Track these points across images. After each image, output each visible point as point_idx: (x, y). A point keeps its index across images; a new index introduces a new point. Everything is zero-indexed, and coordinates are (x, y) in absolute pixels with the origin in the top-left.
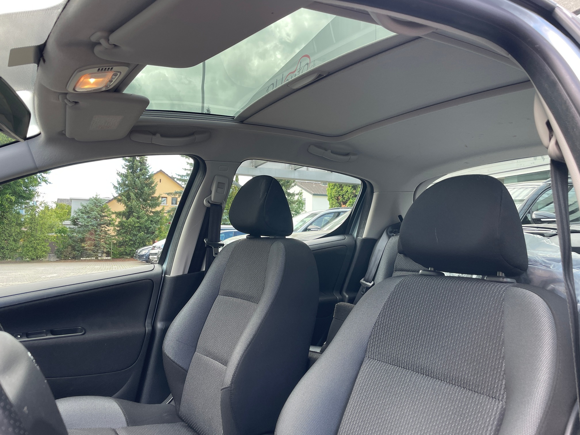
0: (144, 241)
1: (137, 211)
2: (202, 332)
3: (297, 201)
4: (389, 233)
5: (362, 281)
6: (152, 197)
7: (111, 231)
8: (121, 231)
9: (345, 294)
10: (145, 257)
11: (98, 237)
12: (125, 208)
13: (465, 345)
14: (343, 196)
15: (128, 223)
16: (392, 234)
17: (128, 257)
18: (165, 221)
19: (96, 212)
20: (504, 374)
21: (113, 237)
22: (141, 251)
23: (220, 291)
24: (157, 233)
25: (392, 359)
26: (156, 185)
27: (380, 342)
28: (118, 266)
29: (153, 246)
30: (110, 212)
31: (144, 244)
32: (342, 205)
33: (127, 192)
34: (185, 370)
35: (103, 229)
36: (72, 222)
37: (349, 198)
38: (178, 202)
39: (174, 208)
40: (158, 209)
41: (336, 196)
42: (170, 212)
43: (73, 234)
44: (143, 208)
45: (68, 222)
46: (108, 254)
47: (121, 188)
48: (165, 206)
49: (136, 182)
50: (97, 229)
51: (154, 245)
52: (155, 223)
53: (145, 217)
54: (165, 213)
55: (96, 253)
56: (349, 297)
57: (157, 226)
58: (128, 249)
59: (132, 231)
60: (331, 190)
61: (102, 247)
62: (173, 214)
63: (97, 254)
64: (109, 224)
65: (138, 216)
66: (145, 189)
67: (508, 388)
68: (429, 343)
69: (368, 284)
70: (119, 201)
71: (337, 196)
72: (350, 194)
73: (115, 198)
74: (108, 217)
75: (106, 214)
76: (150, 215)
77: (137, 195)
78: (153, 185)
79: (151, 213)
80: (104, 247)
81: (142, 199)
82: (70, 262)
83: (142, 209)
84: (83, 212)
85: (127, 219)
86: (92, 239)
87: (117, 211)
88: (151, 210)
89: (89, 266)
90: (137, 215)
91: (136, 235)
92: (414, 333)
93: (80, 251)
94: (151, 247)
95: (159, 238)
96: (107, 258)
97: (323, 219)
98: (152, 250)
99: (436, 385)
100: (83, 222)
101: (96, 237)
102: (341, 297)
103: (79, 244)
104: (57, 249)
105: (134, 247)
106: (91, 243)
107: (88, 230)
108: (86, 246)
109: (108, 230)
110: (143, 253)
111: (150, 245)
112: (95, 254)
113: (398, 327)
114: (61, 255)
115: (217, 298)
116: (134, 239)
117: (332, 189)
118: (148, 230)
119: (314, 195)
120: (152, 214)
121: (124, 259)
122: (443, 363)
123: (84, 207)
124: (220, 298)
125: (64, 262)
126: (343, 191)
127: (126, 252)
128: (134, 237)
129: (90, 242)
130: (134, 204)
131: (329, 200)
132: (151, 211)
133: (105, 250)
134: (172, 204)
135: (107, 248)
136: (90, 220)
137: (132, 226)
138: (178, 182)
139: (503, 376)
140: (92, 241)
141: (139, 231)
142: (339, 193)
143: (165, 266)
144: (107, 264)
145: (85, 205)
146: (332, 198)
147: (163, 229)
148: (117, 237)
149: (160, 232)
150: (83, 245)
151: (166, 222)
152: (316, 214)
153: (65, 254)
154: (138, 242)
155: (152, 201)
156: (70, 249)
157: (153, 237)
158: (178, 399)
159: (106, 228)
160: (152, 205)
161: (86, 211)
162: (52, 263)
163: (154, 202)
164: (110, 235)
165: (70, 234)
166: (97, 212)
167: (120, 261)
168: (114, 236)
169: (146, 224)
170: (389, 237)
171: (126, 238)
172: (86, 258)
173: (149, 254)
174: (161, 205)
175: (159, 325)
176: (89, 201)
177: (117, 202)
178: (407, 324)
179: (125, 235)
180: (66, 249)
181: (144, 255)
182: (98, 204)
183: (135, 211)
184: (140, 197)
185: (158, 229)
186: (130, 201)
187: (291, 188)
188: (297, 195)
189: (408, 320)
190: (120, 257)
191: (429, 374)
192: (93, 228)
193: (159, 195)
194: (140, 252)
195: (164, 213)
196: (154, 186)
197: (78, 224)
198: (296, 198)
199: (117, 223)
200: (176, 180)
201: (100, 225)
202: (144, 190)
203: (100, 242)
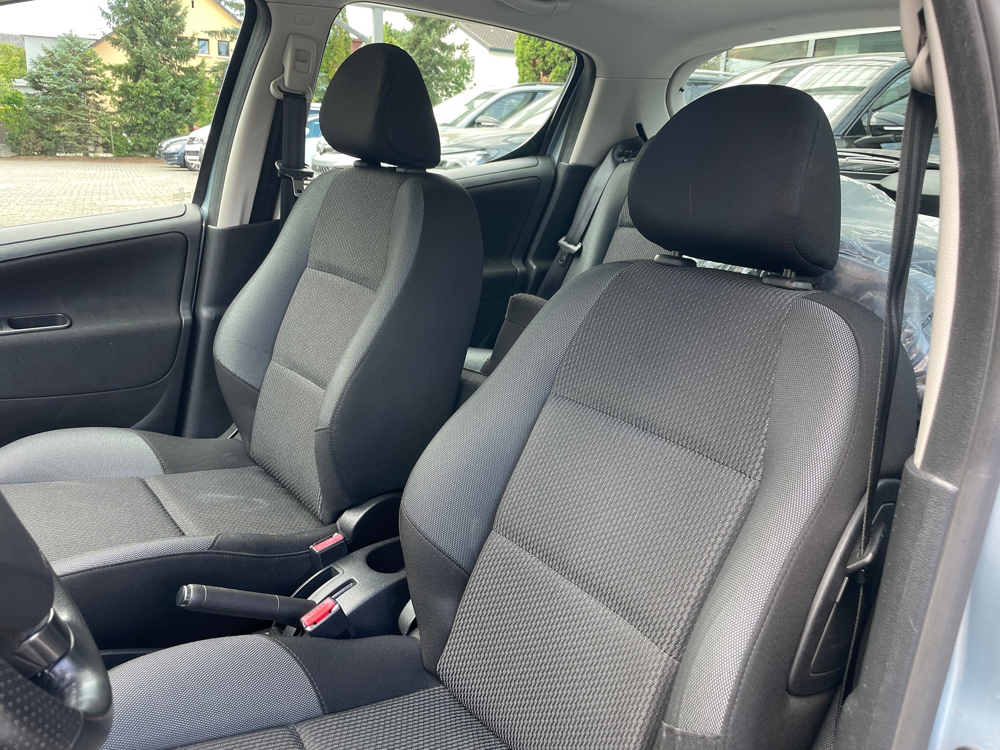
0: (172, 127)
1: (153, 65)
2: (281, 329)
3: (458, 62)
4: (616, 157)
5: (562, 241)
6: (180, 39)
7: (108, 103)
8: (126, 103)
9: (531, 263)
10: (176, 158)
11: (84, 114)
12: (129, 57)
13: (711, 388)
14: (544, 57)
15: (138, 89)
16: (622, 159)
17: (145, 156)
18: (208, 89)
19: (73, 65)
20: (765, 439)
21: (113, 116)
22: (168, 146)
23: (309, 260)
24: (195, 110)
25: (593, 400)
26: (185, 14)
27: (576, 371)
28: (128, 172)
29: (190, 138)
30: (100, 64)
31: (173, 132)
32: (541, 76)
33: (129, 26)
34: (255, 389)
35: (91, 98)
36: (30, 82)
37: (555, 64)
38: (230, 51)
39: (223, 63)
40: (194, 63)
41: (531, 58)
42: (216, 71)
43: (36, 107)
44: (164, 59)
45: (23, 82)
46: (107, 147)
47: (116, 17)
48: (207, 57)
49: (145, 5)
50: (79, 99)
51: (192, 135)
52: (190, 91)
53: (170, 79)
54: (208, 71)
55: (84, 145)
56: (538, 268)
57: (193, 97)
58: (144, 141)
59: (147, 106)
60: (523, 44)
61: (94, 135)
62: (223, 74)
63: (86, 147)
64: (101, 90)
65: (155, 75)
66: (163, 21)
67: (766, 462)
68: (653, 379)
69: (572, 247)
70: (116, 43)
71: (534, 57)
72: (557, 56)
73: (107, 37)
74: (97, 75)
75: (93, 69)
76: (179, 74)
77: (149, 33)
78: (179, 14)
79: (181, 71)
80: (97, 134)
81: (160, 41)
82: (37, 160)
83: (162, 62)
84: (48, 64)
85: (136, 81)
86: (72, 117)
87: (113, 64)
88: (179, 65)
89: (73, 170)
90: (153, 73)
91: (156, 114)
92: (632, 361)
93: (54, 141)
94: (187, 137)
95: (200, 121)
96: (105, 155)
97: (506, 105)
98: (189, 144)
99: (657, 445)
100: (50, 83)
101: (80, 114)
102: (524, 268)
103: (48, 127)
104: (9, 135)
105: (154, 137)
106: (72, 125)
107: (63, 100)
108: (63, 131)
109: (101, 102)
110: (172, 149)
111: (184, 133)
112: (81, 146)
113: (608, 349)
114: (18, 147)
115: (305, 273)
116: (153, 121)
117: (525, 42)
118: (177, 104)
119: (492, 50)
120: (182, 73)
121: (137, 158)
122: (673, 413)
123: (49, 53)
124: (309, 272)
125: (26, 160)
126: (545, 48)
127: (141, 147)
128: (152, 116)
129: (69, 123)
130: (144, 51)
131: (518, 66)
132: (180, 68)
133: (100, 141)
134: (220, 53)
135: (104, 135)
136: (64, 80)
137: (146, 95)
138: (227, 8)
139: (763, 442)
140: (73, 121)
141: (160, 106)
142: (538, 53)
143: (205, 208)
144: (106, 168)
145: (51, 49)
146: (523, 61)
147: (206, 103)
148: (119, 116)
149: (201, 110)
150: (58, 128)
151: (210, 91)
152: (492, 94)
153: (24, 144)
154: (161, 128)
155: (179, 46)
156: (32, 135)
157: (189, 119)
158: (246, 431)
159: (96, 96)
160: (181, 55)
161: (54, 63)
162: (5, 161)
163: (184, 50)
164: (106, 111)
165: (29, 106)
166: (76, 64)
167: (131, 162)
168: (113, 113)
169: (173, 93)
170: (616, 164)
171: (137, 119)
172: (66, 153)
173: (183, 151)
174: (198, 55)
175: (205, 313)
176: (57, 42)
177: (111, 45)
178: (623, 346)
179: (134, 112)
180: (27, 135)
181: (175, 153)
182: (76, 48)
183: (149, 65)
184: (155, 38)
185: (196, 104)
186: (136, 45)
187: (448, 33)
188: (459, 49)
189: (625, 341)
190: (130, 154)
191: (647, 427)
192: (71, 97)
193: (192, 35)
194: (166, 148)
195: (206, 71)
196: (181, 16)
197: (41, 86)
198: (457, 55)
199: (116, 89)
200: (223, 5)
201: (84, 90)
202: (163, 23)
203: (88, 124)
